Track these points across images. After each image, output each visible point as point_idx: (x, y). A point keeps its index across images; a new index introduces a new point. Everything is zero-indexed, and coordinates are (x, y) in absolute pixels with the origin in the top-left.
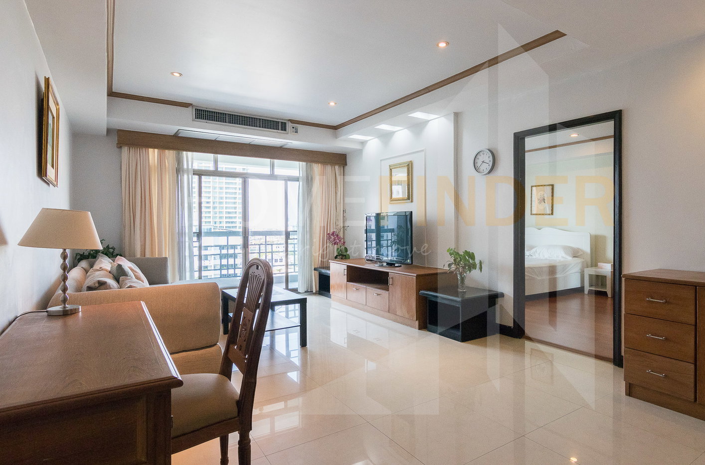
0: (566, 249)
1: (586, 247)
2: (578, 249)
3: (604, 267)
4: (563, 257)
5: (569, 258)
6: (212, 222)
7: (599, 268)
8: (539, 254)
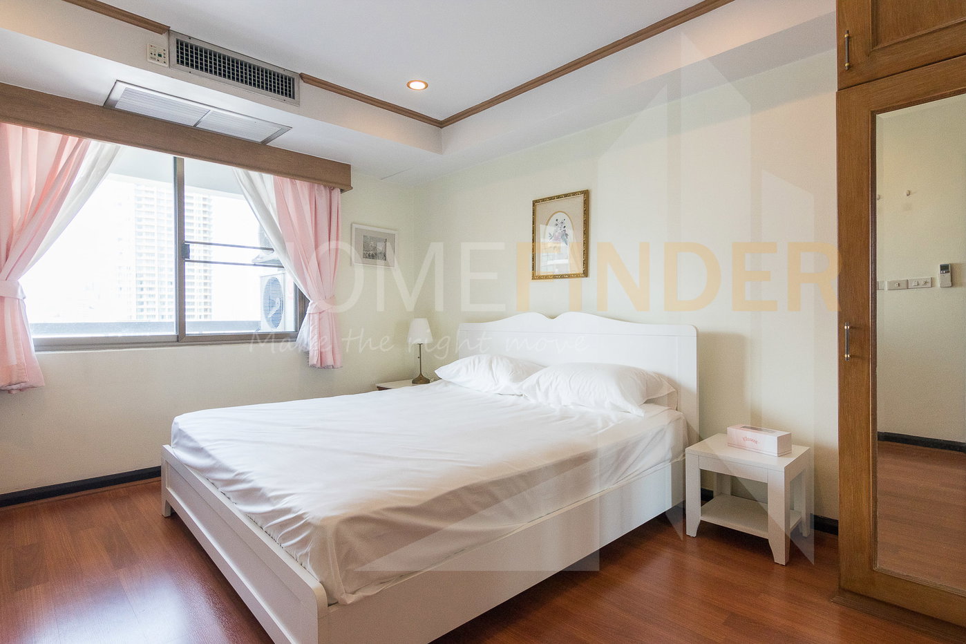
0: (623, 375)
1: (688, 376)
2: (660, 376)
3: (748, 443)
4: (616, 407)
5: (636, 412)
6: (157, 317)
7: (731, 445)
8: (546, 393)
